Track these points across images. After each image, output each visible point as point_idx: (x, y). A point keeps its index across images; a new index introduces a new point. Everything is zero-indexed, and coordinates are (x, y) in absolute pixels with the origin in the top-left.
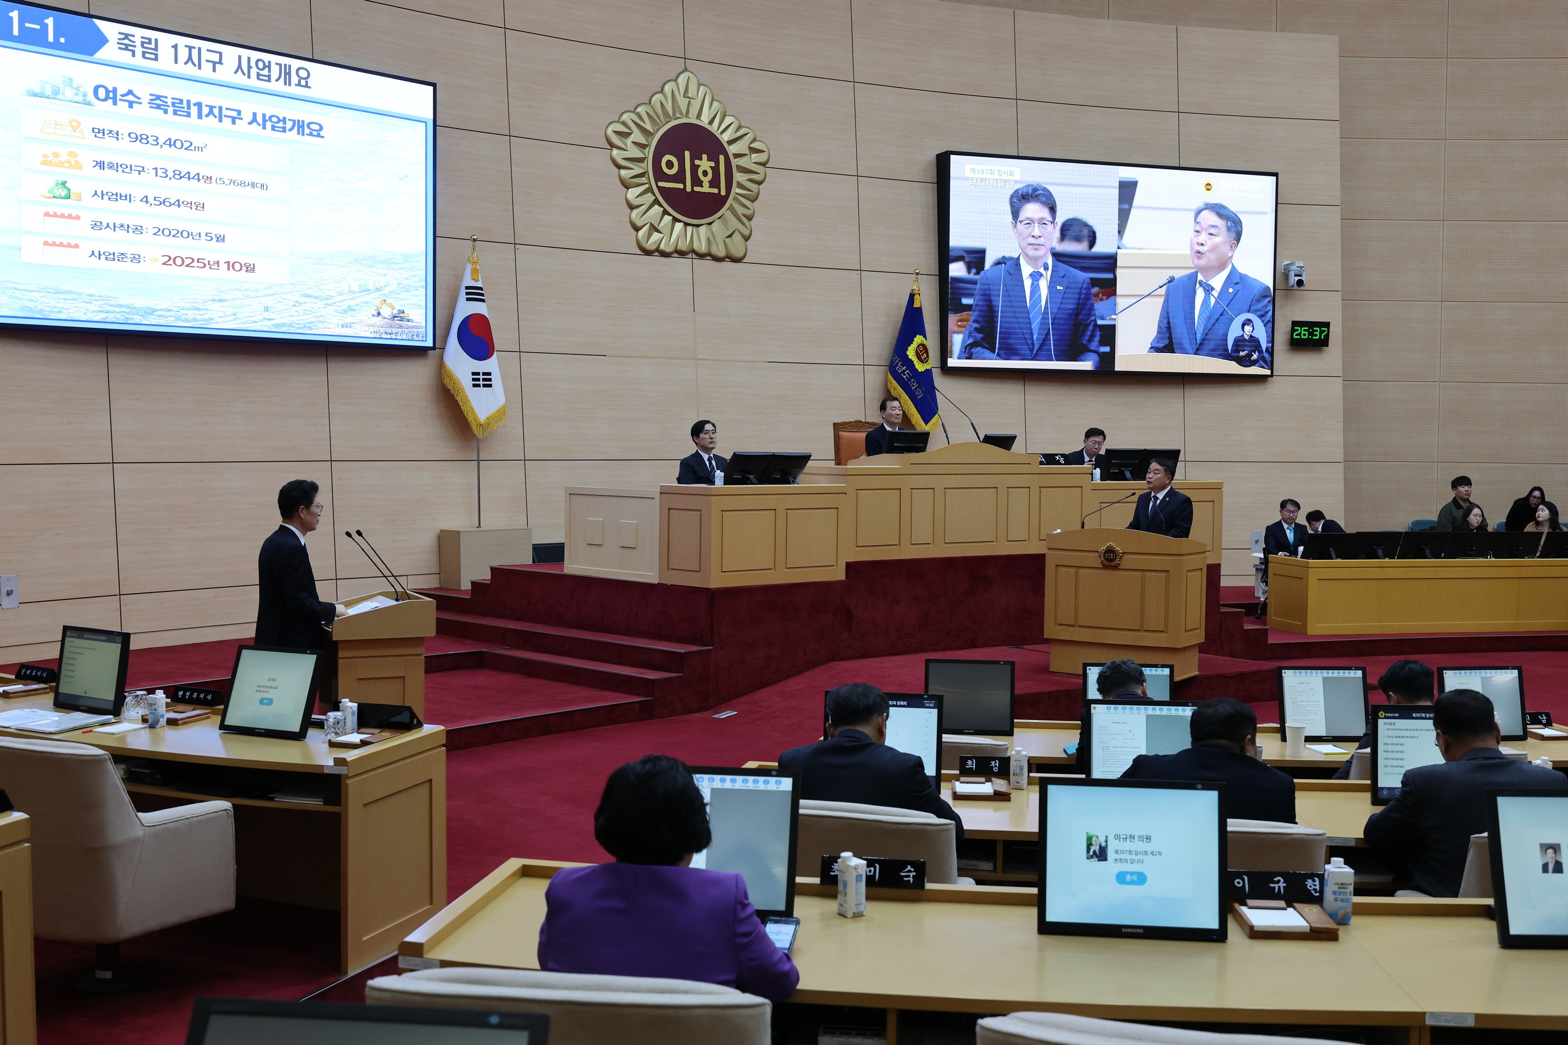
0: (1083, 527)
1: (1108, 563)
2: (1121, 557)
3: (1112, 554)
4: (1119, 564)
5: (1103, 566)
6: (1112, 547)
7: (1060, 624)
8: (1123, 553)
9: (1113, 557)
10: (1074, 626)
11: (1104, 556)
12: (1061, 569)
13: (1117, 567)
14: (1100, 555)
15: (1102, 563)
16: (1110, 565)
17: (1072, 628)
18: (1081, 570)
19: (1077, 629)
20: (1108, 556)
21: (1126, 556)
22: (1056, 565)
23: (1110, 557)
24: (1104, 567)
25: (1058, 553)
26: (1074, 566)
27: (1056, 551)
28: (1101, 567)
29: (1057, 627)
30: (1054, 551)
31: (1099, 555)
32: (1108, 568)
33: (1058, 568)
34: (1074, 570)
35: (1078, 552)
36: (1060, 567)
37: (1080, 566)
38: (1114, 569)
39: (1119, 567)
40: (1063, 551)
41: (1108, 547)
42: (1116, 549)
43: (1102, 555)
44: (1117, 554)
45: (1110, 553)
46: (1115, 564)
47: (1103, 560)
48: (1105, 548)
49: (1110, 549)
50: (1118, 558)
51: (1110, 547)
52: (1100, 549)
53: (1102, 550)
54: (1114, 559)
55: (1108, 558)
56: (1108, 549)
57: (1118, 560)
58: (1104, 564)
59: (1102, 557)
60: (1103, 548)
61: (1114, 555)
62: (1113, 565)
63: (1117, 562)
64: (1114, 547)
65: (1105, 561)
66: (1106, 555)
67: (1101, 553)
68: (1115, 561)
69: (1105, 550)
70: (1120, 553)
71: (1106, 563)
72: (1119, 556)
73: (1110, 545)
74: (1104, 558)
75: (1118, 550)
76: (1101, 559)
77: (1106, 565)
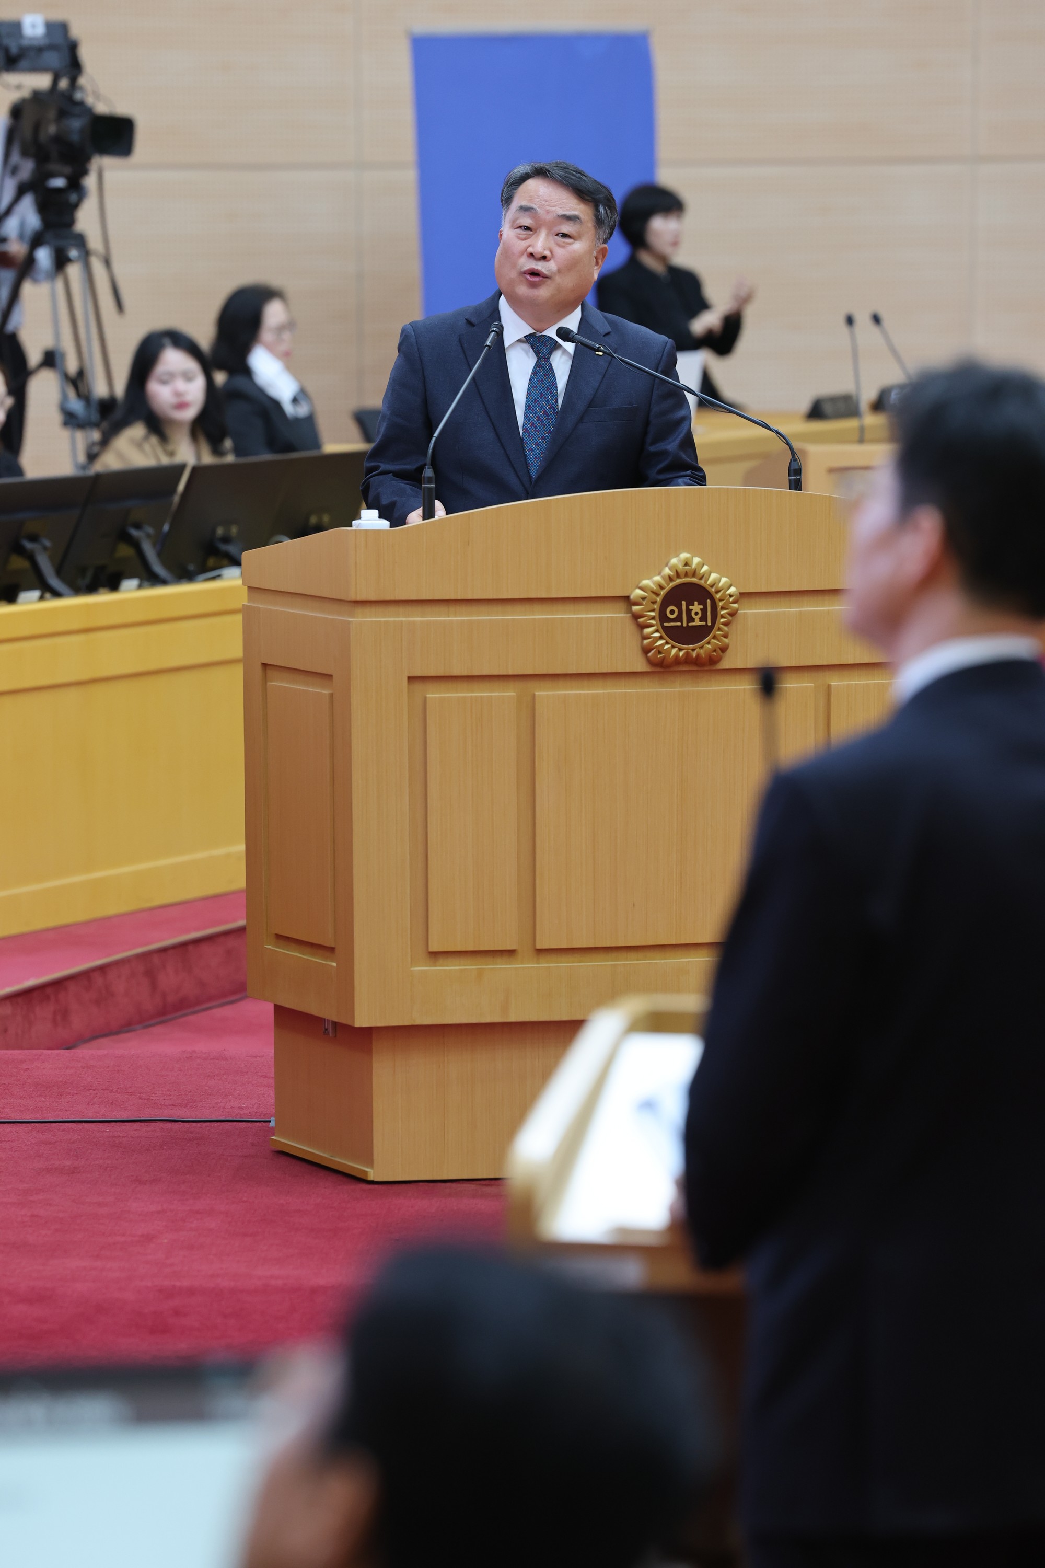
1: (675, 651)
2: (735, 614)
3: (696, 608)
4: (724, 649)
5: (650, 662)
6: (694, 574)
7: (435, 955)
8: (744, 595)
9: (703, 618)
10: (510, 953)
11: (663, 617)
12: (435, 694)
13: (717, 661)
14: (636, 617)
15: (646, 651)
16: (688, 654)
17: (501, 966)
18: (545, 693)
19: (527, 966)
20: (679, 618)
21: (750, 612)
22: (410, 678)
23: (691, 619)
24: (658, 669)
25: (417, 618)
26: (510, 673)
27: (401, 609)
28: (639, 670)
29: (423, 966)
30: (392, 609)
31: (630, 615)
32: (676, 669)
33: (418, 687)
34: (508, 693)
35: (519, 608)
36: (430, 686)
37: (537, 673)
38: (697, 671)
39: (725, 664)
40: (443, 609)
41: (667, 571)
42: (702, 582)
43: (653, 614)
44: (708, 601)
45: (684, 603)
46: (715, 651)
47: (657, 635)
48: (657, 578)
49: (678, 581)
50: (722, 620)
51: (679, 571)
52: (640, 585)
53: (653, 588)
54: (709, 624)
55: (685, 625)
56: (672, 584)
57: (726, 628)
58: (660, 653)
59: (653, 622)
60: (646, 582)
61: (701, 607)
62: (703, 656)
63: (721, 639)
64: (694, 570)
65: (667, 643)
66: (672, 612)
67: (654, 602)
68: (714, 637)
69: (662, 588)
70: (722, 599)
71: (670, 646)
72: (723, 612)
73: (683, 564)
74: (664, 628)
75: (708, 585)
76: (647, 631)
77: (670, 655)
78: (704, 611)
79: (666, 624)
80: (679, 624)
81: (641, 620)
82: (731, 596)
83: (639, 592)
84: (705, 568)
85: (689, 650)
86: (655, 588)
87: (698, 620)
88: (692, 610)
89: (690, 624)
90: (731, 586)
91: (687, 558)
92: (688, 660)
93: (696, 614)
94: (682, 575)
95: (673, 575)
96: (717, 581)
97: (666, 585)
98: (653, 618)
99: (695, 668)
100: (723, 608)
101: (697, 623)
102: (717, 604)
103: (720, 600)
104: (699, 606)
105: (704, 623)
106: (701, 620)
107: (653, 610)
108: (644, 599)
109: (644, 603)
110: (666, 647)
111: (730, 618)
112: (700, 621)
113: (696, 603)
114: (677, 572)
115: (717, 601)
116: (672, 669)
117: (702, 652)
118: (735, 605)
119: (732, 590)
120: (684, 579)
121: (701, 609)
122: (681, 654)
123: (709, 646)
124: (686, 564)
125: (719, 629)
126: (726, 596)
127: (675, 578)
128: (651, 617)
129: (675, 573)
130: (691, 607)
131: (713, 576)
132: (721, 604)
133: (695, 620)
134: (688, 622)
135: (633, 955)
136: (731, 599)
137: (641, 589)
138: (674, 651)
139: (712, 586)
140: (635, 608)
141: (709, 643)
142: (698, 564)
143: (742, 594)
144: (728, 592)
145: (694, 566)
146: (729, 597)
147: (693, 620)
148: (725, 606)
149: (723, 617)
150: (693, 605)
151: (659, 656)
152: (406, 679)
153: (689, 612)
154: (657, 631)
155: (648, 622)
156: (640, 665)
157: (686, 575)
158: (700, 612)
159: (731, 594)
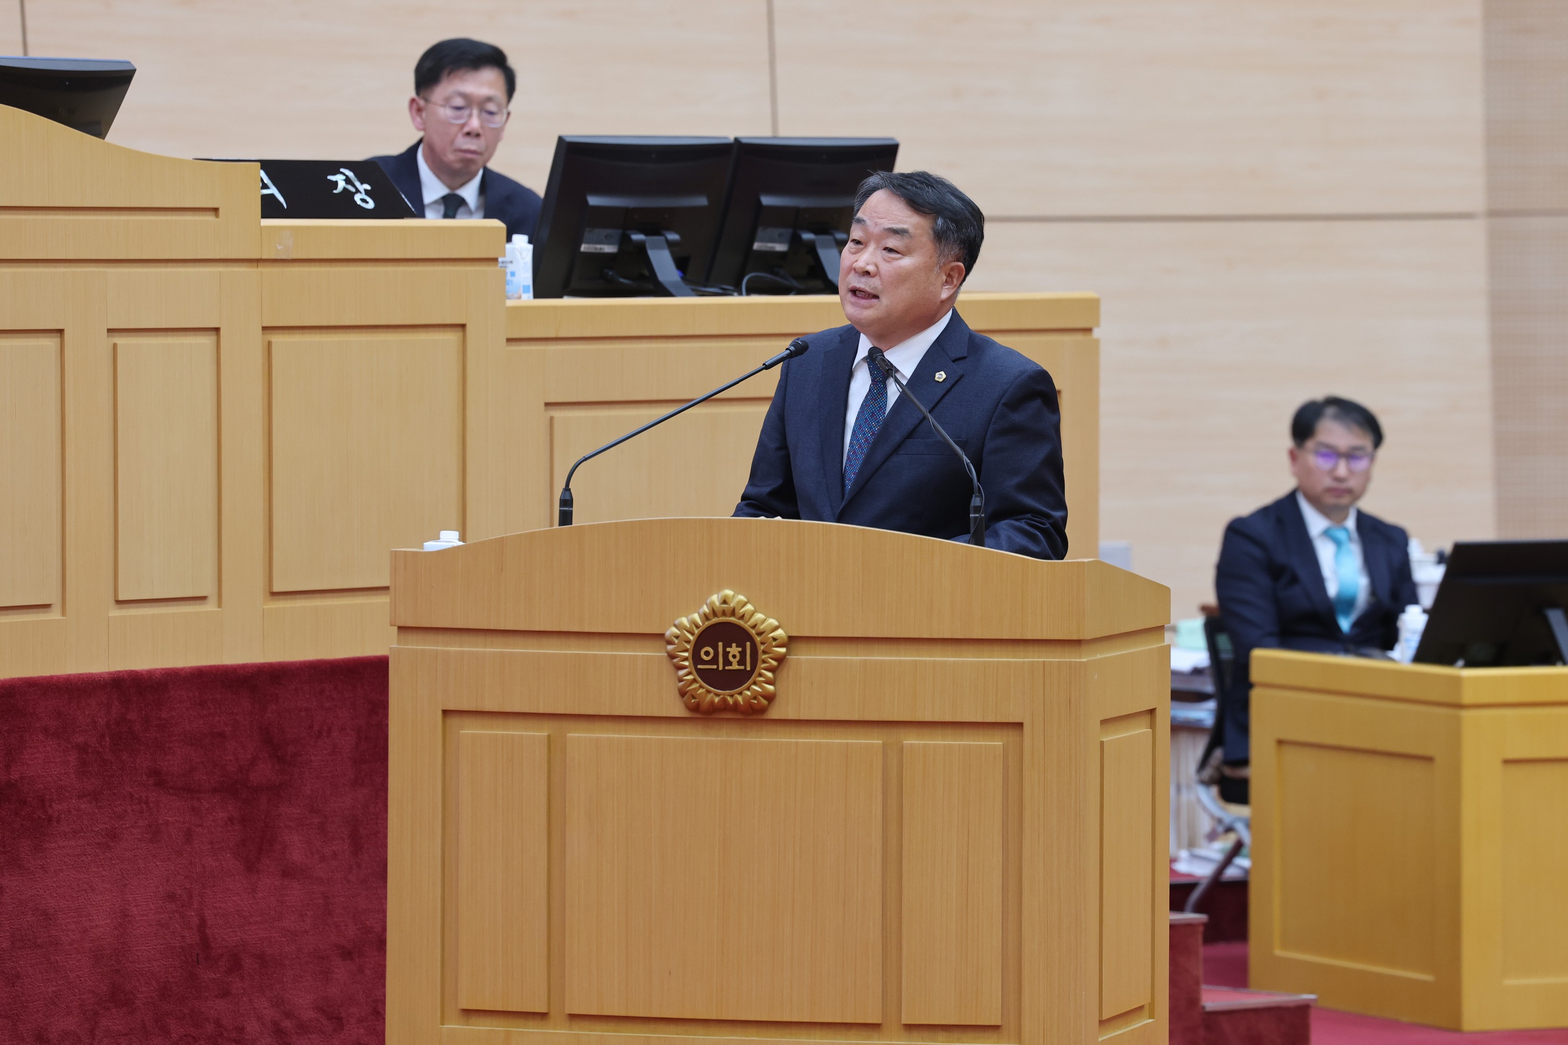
0: (566, 518)
1: (713, 696)
2: (781, 660)
3: (734, 650)
4: (770, 696)
5: (688, 706)
6: (733, 613)
7: (467, 1014)
8: (792, 640)
9: (742, 662)
10: (541, 1016)
11: (696, 659)
12: (469, 730)
13: (763, 710)
14: (672, 656)
15: (683, 694)
16: (724, 700)
18: (577, 735)
19: (559, 1032)
20: (715, 661)
21: (803, 657)
22: (445, 712)
23: (727, 662)
24: (698, 716)
25: (454, 647)
26: (541, 711)
27: (441, 638)
28: (677, 714)
29: (455, 1025)
30: (431, 637)
31: (666, 654)
32: (717, 716)
33: (454, 721)
34: (538, 733)
35: (554, 641)
36: (467, 721)
37: (568, 712)
38: (746, 720)
39: (775, 713)
40: (480, 639)
41: (705, 609)
42: (741, 623)
43: (686, 654)
44: (748, 644)
45: (720, 644)
46: (755, 698)
47: (690, 677)
48: (696, 617)
49: (715, 620)
50: (763, 665)
51: (716, 609)
52: (677, 622)
53: (686, 627)
54: (748, 669)
55: (721, 668)
56: (707, 623)
57: (769, 674)
58: (694, 697)
59: (686, 663)
60: (685, 621)
61: (740, 649)
62: (742, 703)
63: (763, 686)
64: (732, 609)
65: (701, 687)
66: (707, 653)
67: (688, 642)
68: (755, 683)
69: (697, 627)
70: (763, 641)
71: (704, 690)
72: (764, 657)
73: (722, 601)
74: (698, 671)
75: (749, 626)
76: (682, 673)
77: (705, 700)
78: (743, 654)
79: (699, 667)
80: (715, 667)
81: (675, 660)
82: (775, 639)
83: (675, 630)
84: (749, 607)
85: (726, 696)
86: (688, 626)
87: (736, 663)
88: (729, 652)
89: (727, 668)
90: (776, 628)
91: (726, 596)
92: (724, 707)
93: (734, 656)
94: (719, 613)
95: (709, 613)
96: (759, 622)
97: (701, 624)
98: (686, 659)
99: (739, 716)
100: (764, 652)
101: (735, 666)
102: (758, 648)
103: (763, 643)
104: (738, 648)
105: (742, 667)
106: (739, 663)
107: (686, 650)
108: (677, 637)
109: (676, 641)
110: (701, 691)
111: (774, 663)
112: (738, 665)
113: (734, 645)
114: (713, 611)
115: (758, 644)
116: (713, 716)
117: (740, 698)
118: (783, 650)
119: (780, 632)
120: (721, 618)
121: (739, 652)
122: (717, 700)
123: (749, 693)
124: (725, 602)
125: (760, 675)
126: (769, 638)
127: (711, 617)
128: (683, 658)
129: (711, 610)
130: (728, 649)
131: (759, 616)
132: (762, 647)
133: (733, 664)
134: (724, 667)
135: (672, 1028)
136: (774, 644)
137: (675, 626)
138: (710, 696)
139: (754, 627)
140: (670, 647)
141: (748, 689)
142: (739, 602)
143: (791, 638)
144: (772, 635)
145: (732, 605)
146: (772, 639)
147: (730, 664)
148: (766, 650)
149: (764, 662)
150: (731, 647)
151: (693, 701)
152: (440, 713)
153: (726, 654)
154: (689, 673)
155: (681, 663)
156: (679, 710)
157: (724, 613)
158: (738, 655)
159: (775, 637)
